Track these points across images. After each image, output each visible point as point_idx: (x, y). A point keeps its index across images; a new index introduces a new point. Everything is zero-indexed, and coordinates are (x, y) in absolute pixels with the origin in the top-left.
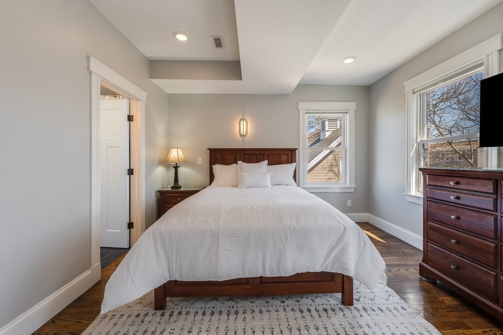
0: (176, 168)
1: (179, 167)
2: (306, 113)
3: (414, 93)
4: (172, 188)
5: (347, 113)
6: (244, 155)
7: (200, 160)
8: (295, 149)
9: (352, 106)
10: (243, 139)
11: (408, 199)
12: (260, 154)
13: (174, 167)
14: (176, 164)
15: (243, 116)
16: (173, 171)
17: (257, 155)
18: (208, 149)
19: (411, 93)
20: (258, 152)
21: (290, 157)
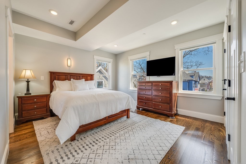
0: (28, 82)
1: (30, 81)
2: (97, 60)
3: (131, 60)
4: (25, 94)
5: (110, 62)
6: (70, 76)
7: (42, 78)
8: (93, 75)
9: (111, 60)
10: (69, 68)
11: (129, 91)
12: (78, 76)
13: (26, 81)
14: (28, 80)
15: (69, 57)
16: (26, 83)
17: (76, 76)
18: (49, 72)
19: (130, 60)
20: (77, 75)
21: (91, 78)
